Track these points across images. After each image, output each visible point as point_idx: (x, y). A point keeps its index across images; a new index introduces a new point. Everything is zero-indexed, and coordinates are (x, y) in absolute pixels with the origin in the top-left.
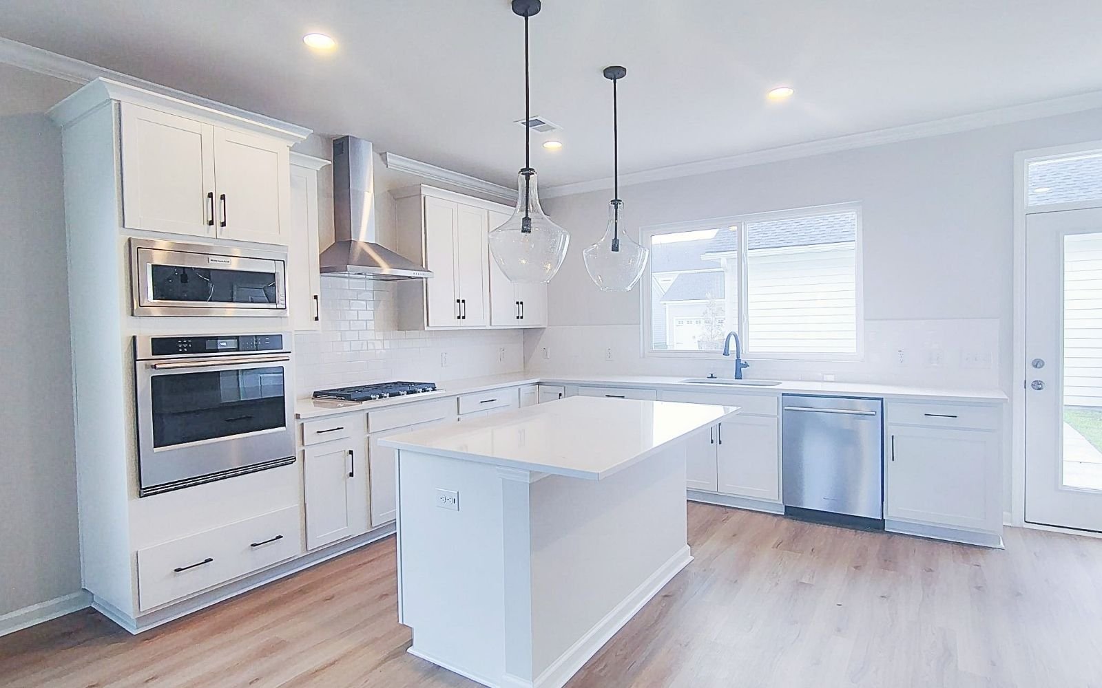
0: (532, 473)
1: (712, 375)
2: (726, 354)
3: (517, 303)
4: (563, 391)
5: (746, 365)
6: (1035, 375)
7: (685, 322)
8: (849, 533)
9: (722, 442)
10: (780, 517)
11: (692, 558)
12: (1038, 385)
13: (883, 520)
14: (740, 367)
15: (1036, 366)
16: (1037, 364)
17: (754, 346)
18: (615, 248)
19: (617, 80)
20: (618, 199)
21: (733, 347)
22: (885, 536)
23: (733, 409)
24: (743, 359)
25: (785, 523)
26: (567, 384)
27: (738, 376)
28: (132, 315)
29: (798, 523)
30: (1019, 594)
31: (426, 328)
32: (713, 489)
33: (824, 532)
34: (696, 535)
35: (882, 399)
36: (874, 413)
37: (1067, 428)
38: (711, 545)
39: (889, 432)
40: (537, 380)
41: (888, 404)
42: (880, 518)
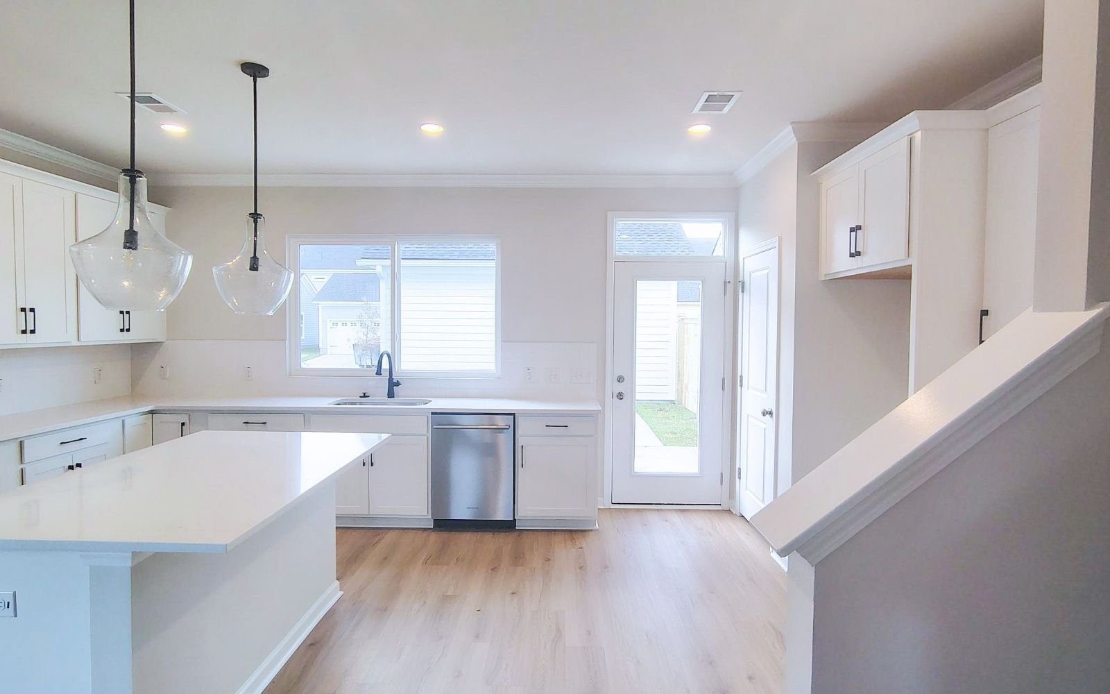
0: (134, 554)
1: (364, 394)
2: (379, 373)
3: (122, 312)
4: (187, 421)
5: (398, 384)
6: (619, 388)
7: (340, 324)
8: (488, 537)
9: (374, 464)
10: (430, 531)
11: (342, 592)
12: (620, 396)
13: (515, 520)
14: (393, 385)
15: (619, 381)
16: (620, 379)
17: (407, 364)
18: (254, 266)
19: (258, 79)
20: (258, 212)
21: (385, 365)
22: (516, 534)
23: (385, 436)
24: (395, 379)
25: (434, 536)
26: (193, 411)
27: (391, 394)
29: (445, 535)
30: (606, 567)
32: (364, 512)
33: (467, 538)
34: (346, 564)
35: (514, 414)
36: (508, 427)
37: (638, 417)
38: (361, 574)
39: (519, 442)
40: (150, 408)
41: (520, 418)
42: (512, 519)
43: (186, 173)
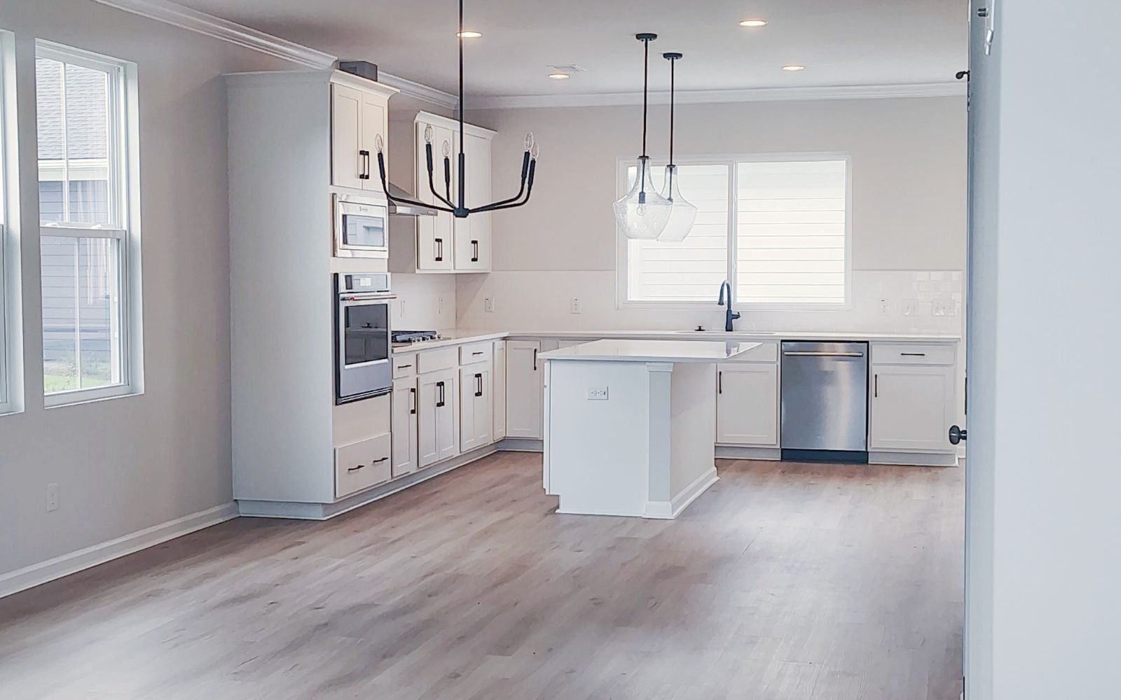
1: (700, 327)
3: (473, 242)
4: (539, 347)
5: (737, 316)
9: (722, 391)
10: (778, 462)
11: (718, 478)
13: (867, 452)
14: (731, 318)
17: (741, 298)
21: (725, 295)
22: (869, 467)
24: (735, 310)
26: (544, 338)
27: (729, 328)
28: (334, 256)
29: (794, 464)
31: (417, 271)
35: (867, 342)
36: (861, 354)
39: (874, 370)
40: (505, 334)
41: (873, 346)
42: (864, 450)
43: (503, 96)
